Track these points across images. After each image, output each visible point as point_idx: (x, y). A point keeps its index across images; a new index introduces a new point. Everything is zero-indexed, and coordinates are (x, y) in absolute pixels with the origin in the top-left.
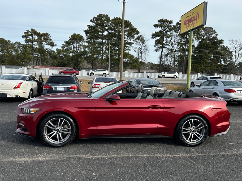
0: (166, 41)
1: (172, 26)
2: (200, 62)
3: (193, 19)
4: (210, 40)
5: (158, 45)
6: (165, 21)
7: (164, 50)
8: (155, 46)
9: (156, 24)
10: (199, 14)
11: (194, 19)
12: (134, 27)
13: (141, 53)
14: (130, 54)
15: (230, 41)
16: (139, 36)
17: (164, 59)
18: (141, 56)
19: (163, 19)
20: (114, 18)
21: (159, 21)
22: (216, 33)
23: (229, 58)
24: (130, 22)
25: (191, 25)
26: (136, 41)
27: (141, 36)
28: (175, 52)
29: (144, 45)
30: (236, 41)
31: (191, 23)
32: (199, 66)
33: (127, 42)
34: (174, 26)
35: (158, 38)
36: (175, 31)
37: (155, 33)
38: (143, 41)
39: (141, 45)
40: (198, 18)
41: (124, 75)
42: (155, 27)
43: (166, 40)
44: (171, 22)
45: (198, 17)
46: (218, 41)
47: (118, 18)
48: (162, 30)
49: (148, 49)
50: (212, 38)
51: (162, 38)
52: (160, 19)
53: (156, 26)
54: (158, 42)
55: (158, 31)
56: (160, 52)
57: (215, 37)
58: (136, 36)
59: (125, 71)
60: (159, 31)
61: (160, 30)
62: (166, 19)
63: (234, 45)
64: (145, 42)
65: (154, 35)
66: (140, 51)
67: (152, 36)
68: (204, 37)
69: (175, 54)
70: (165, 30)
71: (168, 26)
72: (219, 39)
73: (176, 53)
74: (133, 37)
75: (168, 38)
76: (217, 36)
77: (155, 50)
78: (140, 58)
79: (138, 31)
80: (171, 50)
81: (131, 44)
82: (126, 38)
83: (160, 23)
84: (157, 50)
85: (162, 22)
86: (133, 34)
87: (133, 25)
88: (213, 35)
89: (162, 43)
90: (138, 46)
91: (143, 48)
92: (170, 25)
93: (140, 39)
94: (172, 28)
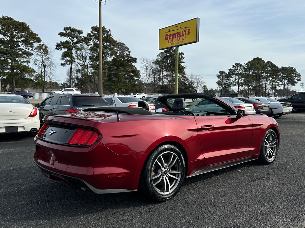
0: (76, 55)
1: (83, 37)
3: (180, 34)
4: (123, 57)
5: (65, 58)
6: (73, 30)
7: (73, 64)
8: (62, 59)
9: (62, 32)
10: (189, 30)
11: (181, 34)
12: (33, 32)
13: (45, 66)
14: (30, 67)
15: (141, 59)
16: (40, 45)
17: (74, 76)
18: (45, 70)
19: (70, 27)
21: (65, 29)
22: (129, 50)
23: (137, 78)
24: (27, 26)
25: (176, 40)
26: (38, 52)
27: (43, 45)
28: (87, 68)
29: (46, 57)
30: (147, 60)
31: (176, 39)
32: (115, 85)
33: (23, 51)
34: (85, 38)
35: (66, 50)
36: (86, 44)
37: (60, 43)
38: (46, 51)
39: (44, 56)
40: (188, 34)
42: (60, 35)
43: (76, 53)
44: (80, 32)
45: (187, 33)
46: (132, 59)
47: (8, 17)
48: (70, 40)
49: (54, 63)
50: (125, 55)
51: (70, 49)
52: (67, 27)
53: (61, 34)
54: (65, 55)
55: (64, 41)
56: (68, 67)
57: (128, 55)
58: (36, 45)
61: (67, 40)
62: (74, 28)
63: (145, 64)
64: (48, 53)
65: (59, 46)
66: (43, 64)
67: (57, 46)
68: (117, 53)
69: (87, 70)
70: (74, 41)
71: (77, 37)
72: (132, 57)
74: (31, 45)
75: (78, 51)
76: (130, 53)
77: (62, 64)
78: (43, 73)
79: (39, 38)
80: (84, 66)
81: (30, 54)
82: (22, 46)
83: (67, 32)
84: (64, 64)
85: (69, 31)
86: (32, 41)
87: (32, 30)
88: (126, 52)
89: (71, 57)
90: (39, 58)
91: (47, 61)
92: (79, 35)
93: (42, 49)
94: (82, 39)
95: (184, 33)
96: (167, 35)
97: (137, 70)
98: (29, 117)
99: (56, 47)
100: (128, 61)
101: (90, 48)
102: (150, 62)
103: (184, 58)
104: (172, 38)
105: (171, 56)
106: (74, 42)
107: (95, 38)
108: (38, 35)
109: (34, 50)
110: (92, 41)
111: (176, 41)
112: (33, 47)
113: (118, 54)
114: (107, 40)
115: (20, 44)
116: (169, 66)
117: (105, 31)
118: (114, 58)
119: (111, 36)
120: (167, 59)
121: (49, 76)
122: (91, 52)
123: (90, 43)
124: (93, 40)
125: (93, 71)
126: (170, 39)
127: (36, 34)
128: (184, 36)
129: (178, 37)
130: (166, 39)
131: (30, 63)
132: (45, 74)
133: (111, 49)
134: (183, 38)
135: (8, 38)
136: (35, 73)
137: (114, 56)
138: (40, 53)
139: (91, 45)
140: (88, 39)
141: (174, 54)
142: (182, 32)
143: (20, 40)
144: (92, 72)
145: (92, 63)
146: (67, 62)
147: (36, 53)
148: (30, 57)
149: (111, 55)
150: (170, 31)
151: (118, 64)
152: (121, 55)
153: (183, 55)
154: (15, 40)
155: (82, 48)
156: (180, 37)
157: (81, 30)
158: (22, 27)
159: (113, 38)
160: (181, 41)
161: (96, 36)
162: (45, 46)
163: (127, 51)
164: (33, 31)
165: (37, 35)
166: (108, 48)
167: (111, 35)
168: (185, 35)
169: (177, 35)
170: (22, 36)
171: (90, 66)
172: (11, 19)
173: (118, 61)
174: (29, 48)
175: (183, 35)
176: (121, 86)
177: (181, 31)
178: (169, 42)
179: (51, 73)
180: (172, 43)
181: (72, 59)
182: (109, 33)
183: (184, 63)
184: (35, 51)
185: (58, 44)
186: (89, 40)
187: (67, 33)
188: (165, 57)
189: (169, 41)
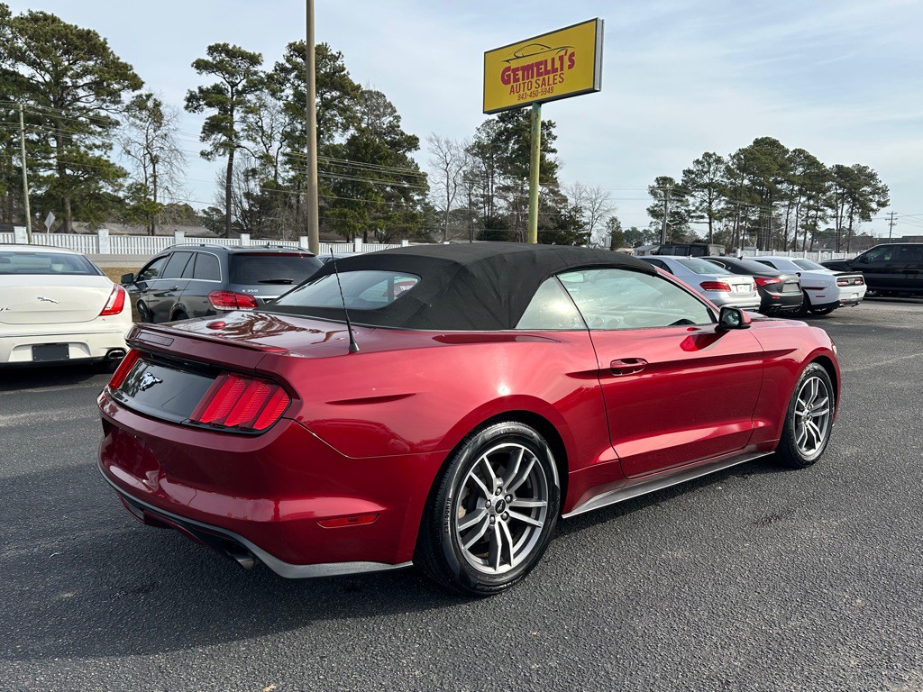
0: (244, 126)
1: (263, 76)
2: (358, 204)
3: (546, 67)
4: (380, 134)
5: (213, 137)
6: (234, 54)
7: (237, 154)
8: (203, 139)
9: (201, 58)
10: (573, 54)
11: (549, 68)
12: (118, 58)
13: (154, 160)
14: (111, 162)
15: (431, 140)
16: (141, 96)
17: (239, 188)
18: (154, 172)
19: (225, 45)
20: (26, 14)
21: (212, 50)
22: (396, 114)
23: (418, 195)
24: (102, 39)
25: (534, 85)
26: (134, 116)
27: (149, 96)
28: (276, 167)
29: (159, 132)
30: (447, 142)
31: (534, 81)
32: (356, 217)
33: (91, 114)
34: (270, 77)
35: (214, 112)
36: (273, 94)
37: (197, 91)
38: (156, 115)
39: (151, 131)
40: (570, 67)
41: (95, 248)
42: (197, 67)
43: (244, 120)
44: (254, 60)
45: (567, 63)
46: (405, 140)
47: (45, 15)
48: (225, 82)
49: (180, 149)
50: (385, 127)
51: (226, 110)
52: (216, 45)
53: (201, 66)
54: (212, 127)
55: (209, 87)
56: (221, 162)
57: (393, 128)
58: (127, 97)
59: (96, 228)
60: (213, 84)
61: (218, 82)
62: (238, 46)
63: (441, 154)
64: (164, 122)
65: (193, 101)
66: (149, 153)
67: (189, 100)
68: (361, 120)
69: (276, 171)
70: (237, 85)
71: (247, 73)
72: (406, 133)
73: (280, 169)
74: (115, 96)
75: (250, 115)
76: (397, 122)
77: (203, 154)
78: (151, 180)
79: (136, 75)
80: (267, 159)
81: (110, 123)
82: (87, 99)
83: (218, 59)
84: (211, 153)
85: (223, 55)
86: (116, 86)
87: (114, 53)
88: (388, 120)
89: (229, 132)
90: (137, 136)
91: (159, 145)
92: (253, 69)
93: (146, 108)
94: (261, 81)
95: (557, 65)
96: (508, 69)
97: (421, 171)
98: (101, 315)
99: (186, 103)
100: (395, 145)
101: (282, 106)
102: (457, 148)
103: (555, 138)
104: (523, 80)
105: (517, 130)
106: (237, 90)
107: (297, 77)
108: (134, 67)
109: (124, 111)
110: (288, 85)
111: (533, 89)
112: (119, 102)
113: (363, 125)
114: (332, 84)
115: (81, 93)
116: (510, 160)
117: (326, 57)
118: (353, 136)
119: (345, 72)
120: (507, 141)
121: (167, 188)
122: (287, 119)
123: (283, 91)
124: (293, 84)
125: (292, 173)
126: (516, 80)
127: (126, 64)
128: (559, 72)
129: (539, 74)
130: (506, 82)
131: (111, 149)
132: (155, 182)
133: (343, 111)
134: (554, 79)
135: (48, 77)
136: (128, 179)
137: (352, 131)
138: (141, 120)
139: (288, 97)
140: (277, 79)
141: (526, 126)
142: (553, 59)
143: (80, 82)
144: (290, 177)
145: (288, 150)
146: (217, 147)
147: (128, 119)
148: (113, 133)
149: (346, 128)
150: (518, 58)
151: (366, 153)
152: (374, 128)
153: (552, 129)
154: (66, 83)
155: (260, 106)
156: (546, 77)
157: (257, 53)
158: (87, 44)
159: (350, 77)
160: (548, 87)
161: (300, 71)
162: (155, 100)
163: (390, 114)
164: (117, 55)
165: (131, 66)
166: (336, 106)
167: (343, 69)
168: (562, 69)
169: (538, 69)
170: (86, 72)
171: (286, 158)
172: (54, 20)
173: (367, 146)
174: (107, 106)
175: (554, 70)
176: (375, 219)
177: (548, 56)
178: (512, 91)
179: (172, 178)
180: (521, 92)
181: (231, 139)
182: (339, 63)
183: (554, 151)
184: (126, 113)
185: (191, 94)
186: (280, 83)
187: (218, 63)
188: (500, 134)
189: (513, 86)
